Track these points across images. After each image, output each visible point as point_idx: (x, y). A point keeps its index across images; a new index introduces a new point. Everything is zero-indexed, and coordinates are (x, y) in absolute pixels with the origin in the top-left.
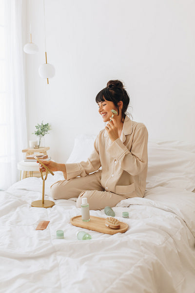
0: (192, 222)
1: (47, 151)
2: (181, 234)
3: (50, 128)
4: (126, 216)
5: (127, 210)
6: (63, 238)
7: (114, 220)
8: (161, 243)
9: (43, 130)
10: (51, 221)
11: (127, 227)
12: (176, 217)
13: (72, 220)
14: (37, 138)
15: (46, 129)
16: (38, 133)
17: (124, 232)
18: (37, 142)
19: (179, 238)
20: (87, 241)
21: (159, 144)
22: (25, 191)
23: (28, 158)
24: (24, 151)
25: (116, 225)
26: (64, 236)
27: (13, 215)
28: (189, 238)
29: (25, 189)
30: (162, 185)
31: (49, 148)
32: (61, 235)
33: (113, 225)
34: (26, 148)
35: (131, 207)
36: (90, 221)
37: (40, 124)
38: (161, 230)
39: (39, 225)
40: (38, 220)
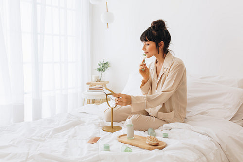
0: (226, 145)
1: (107, 85)
2: (214, 154)
3: (110, 65)
4: (166, 136)
5: (167, 132)
6: (109, 151)
7: (153, 139)
8: (194, 160)
9: (104, 67)
10: (101, 137)
11: (164, 145)
12: (211, 140)
13: (119, 137)
14: (99, 73)
15: (106, 66)
16: (100, 70)
17: (162, 149)
18: (98, 77)
19: (212, 157)
20: (127, 153)
21: (201, 78)
22: (85, 114)
23: (90, 89)
24: (88, 84)
25: (155, 142)
26: (110, 149)
27: (71, 131)
28: (223, 159)
29: (85, 113)
30: (202, 114)
31: (108, 82)
32: (107, 148)
33: (153, 142)
34: (90, 81)
35: (172, 130)
36: (134, 139)
37: (102, 62)
38: (196, 149)
39: (91, 140)
40: (90, 136)
